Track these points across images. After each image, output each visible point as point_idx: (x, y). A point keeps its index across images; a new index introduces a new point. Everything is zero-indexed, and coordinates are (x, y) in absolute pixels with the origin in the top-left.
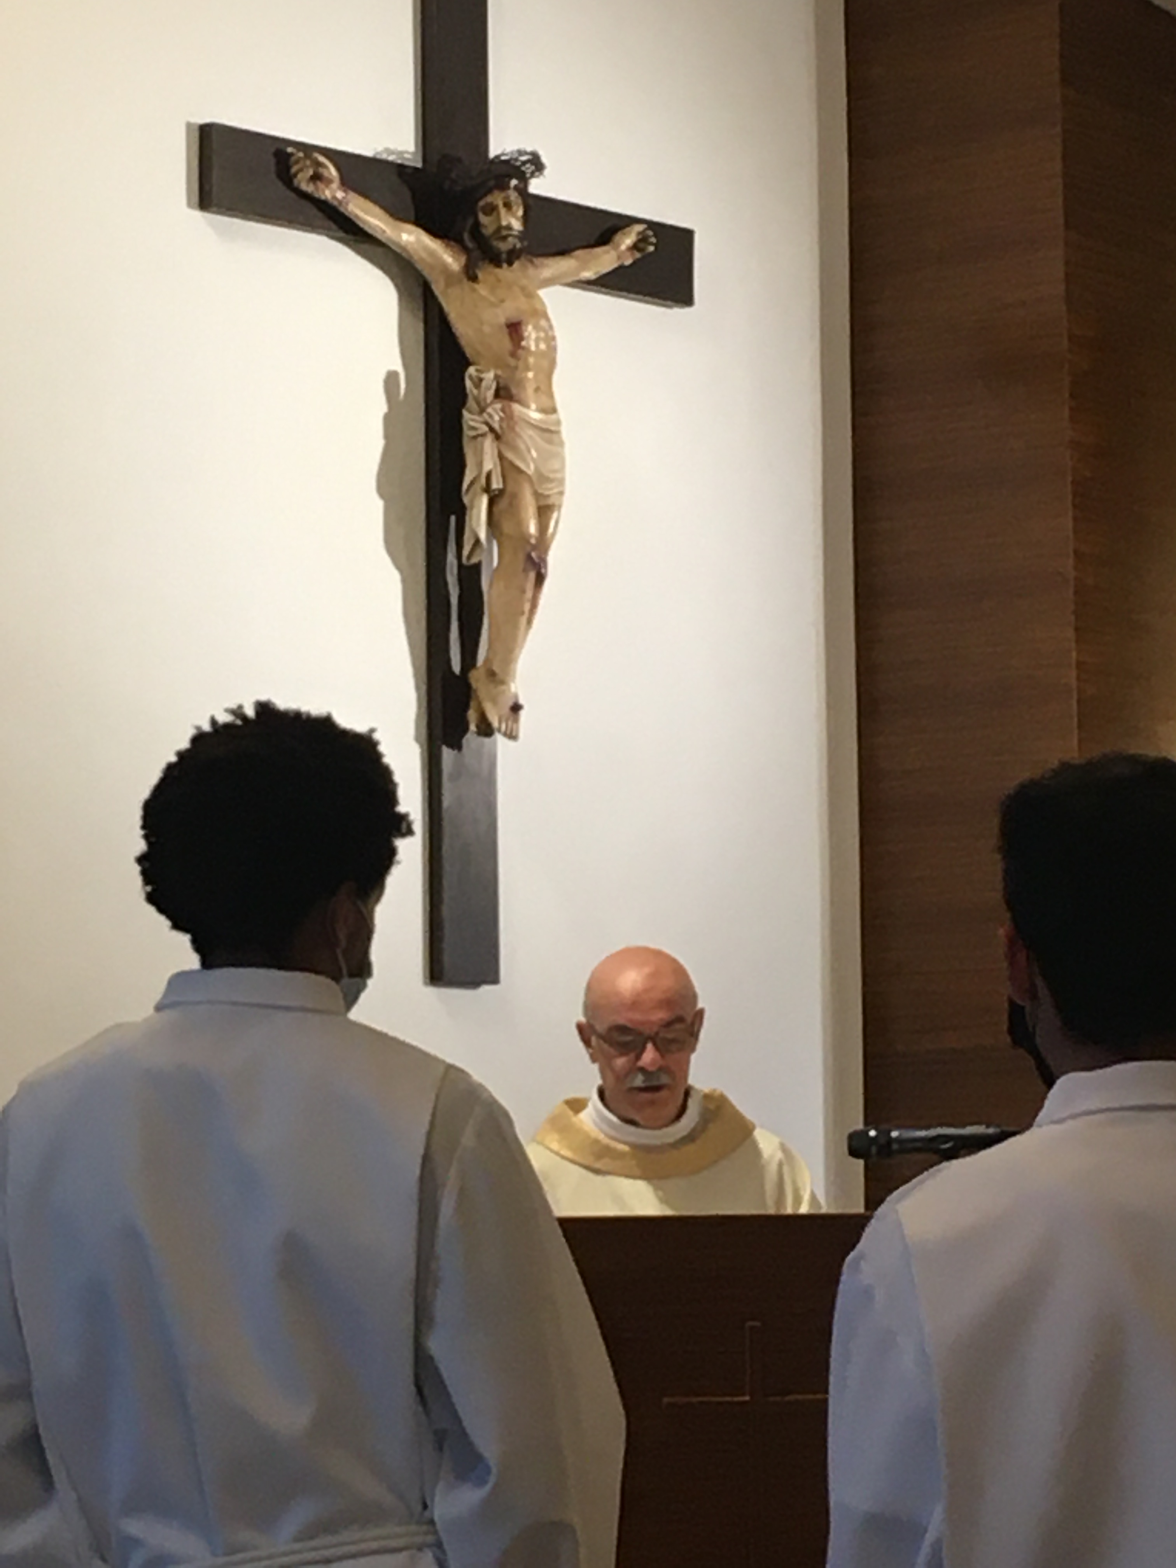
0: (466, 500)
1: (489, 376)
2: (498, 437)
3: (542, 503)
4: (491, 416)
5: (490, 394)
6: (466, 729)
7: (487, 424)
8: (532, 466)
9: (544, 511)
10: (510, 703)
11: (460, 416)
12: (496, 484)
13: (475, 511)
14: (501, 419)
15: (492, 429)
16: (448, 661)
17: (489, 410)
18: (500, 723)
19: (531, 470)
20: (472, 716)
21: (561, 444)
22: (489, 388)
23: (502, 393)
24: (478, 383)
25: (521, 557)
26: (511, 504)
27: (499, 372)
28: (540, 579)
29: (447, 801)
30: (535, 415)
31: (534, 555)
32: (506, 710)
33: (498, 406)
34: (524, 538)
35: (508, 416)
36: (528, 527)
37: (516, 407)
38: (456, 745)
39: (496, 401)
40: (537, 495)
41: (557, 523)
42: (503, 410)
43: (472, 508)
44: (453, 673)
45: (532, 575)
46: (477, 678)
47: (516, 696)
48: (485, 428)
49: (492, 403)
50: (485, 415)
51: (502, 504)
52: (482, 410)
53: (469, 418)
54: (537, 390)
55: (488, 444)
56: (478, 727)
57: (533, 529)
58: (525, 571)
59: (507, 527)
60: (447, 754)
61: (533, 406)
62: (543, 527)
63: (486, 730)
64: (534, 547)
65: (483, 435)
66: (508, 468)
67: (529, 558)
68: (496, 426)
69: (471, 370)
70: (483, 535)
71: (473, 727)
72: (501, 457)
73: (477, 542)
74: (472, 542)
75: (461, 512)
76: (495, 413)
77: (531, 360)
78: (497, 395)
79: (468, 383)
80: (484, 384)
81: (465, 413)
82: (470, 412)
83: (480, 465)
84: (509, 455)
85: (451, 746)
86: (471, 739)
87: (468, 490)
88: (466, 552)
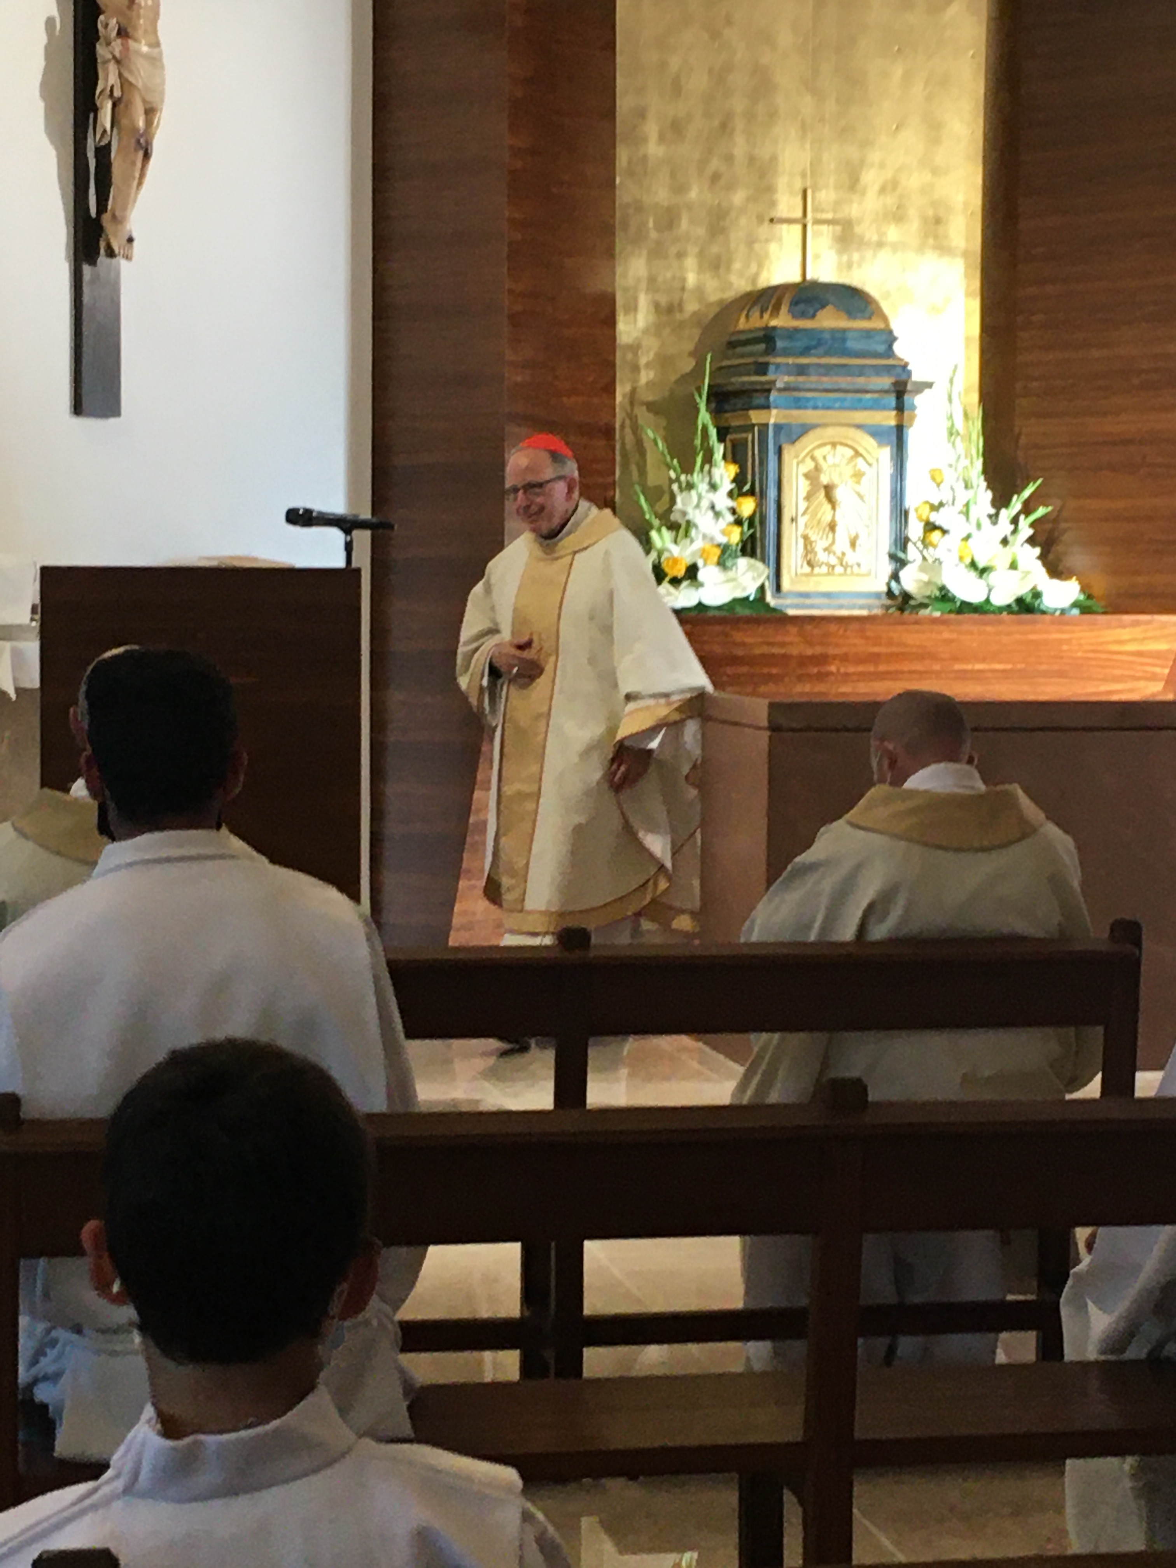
0: (98, 103)
1: (113, 22)
2: (118, 62)
3: (148, 106)
4: (114, 49)
5: (114, 34)
6: (98, 253)
7: (112, 53)
8: (140, 81)
9: (150, 112)
10: (127, 238)
11: (95, 47)
12: (117, 93)
13: (103, 111)
14: (121, 52)
15: (114, 57)
16: (88, 209)
17: (113, 44)
18: (119, 248)
19: (140, 85)
20: (102, 245)
21: (162, 67)
22: (112, 30)
23: (123, 33)
24: (106, 26)
25: (133, 141)
26: (126, 106)
27: (120, 19)
28: (147, 156)
29: (86, 299)
30: (145, 49)
31: (142, 141)
32: (124, 241)
33: (119, 41)
34: (135, 130)
35: (126, 49)
36: (138, 121)
37: (131, 42)
38: (93, 262)
39: (118, 38)
40: (144, 101)
41: (159, 120)
42: (122, 45)
43: (102, 108)
44: (90, 216)
45: (141, 154)
46: (106, 218)
47: (131, 231)
48: (110, 57)
49: (115, 40)
50: (110, 48)
51: (122, 106)
52: (108, 44)
53: (101, 50)
54: (146, 31)
55: (112, 68)
56: (106, 251)
57: (141, 124)
58: (136, 150)
59: (124, 122)
60: (87, 269)
61: (143, 42)
62: (149, 123)
63: (111, 254)
64: (142, 136)
65: (108, 61)
66: (124, 82)
67: (138, 142)
68: (117, 55)
69: (102, 18)
70: (108, 126)
71: (102, 251)
72: (120, 75)
73: (105, 131)
74: (102, 130)
75: (96, 110)
76: (117, 46)
77: (142, 11)
78: (119, 33)
79: (99, 26)
80: (110, 26)
81: (98, 46)
82: (100, 44)
83: (106, 80)
84: (126, 74)
85: (90, 264)
86: (102, 259)
87: (99, 98)
88: (98, 136)
